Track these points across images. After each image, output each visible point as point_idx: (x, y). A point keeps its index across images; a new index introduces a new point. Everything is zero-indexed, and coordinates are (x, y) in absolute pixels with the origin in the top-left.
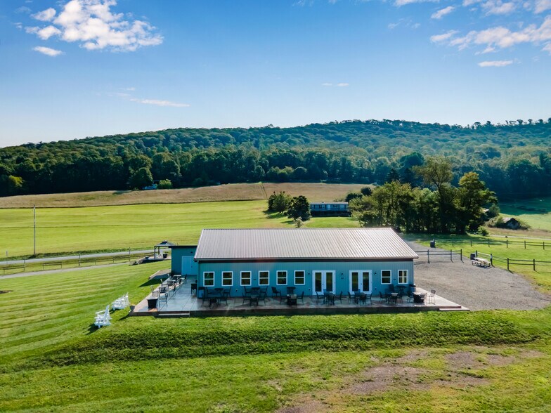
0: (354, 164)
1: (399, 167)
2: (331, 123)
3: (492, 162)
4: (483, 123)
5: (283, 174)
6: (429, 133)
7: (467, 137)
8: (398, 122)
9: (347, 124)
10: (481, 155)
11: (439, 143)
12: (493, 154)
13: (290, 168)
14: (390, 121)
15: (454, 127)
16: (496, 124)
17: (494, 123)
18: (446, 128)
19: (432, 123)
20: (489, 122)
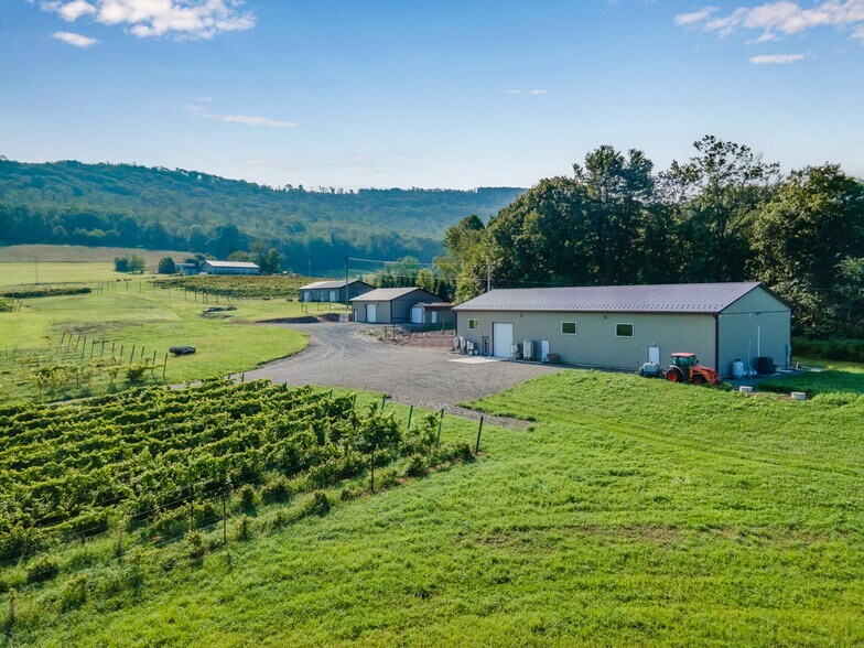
0: (168, 230)
1: (215, 237)
2: (101, 166)
3: (297, 237)
4: (296, 186)
5: (93, 237)
6: (236, 194)
7: (277, 204)
8: (196, 174)
9: (124, 167)
10: (289, 228)
11: (249, 210)
12: (300, 228)
13: (100, 231)
14: (185, 172)
15: (264, 187)
16: (308, 190)
17: (307, 189)
18: (254, 188)
19: (238, 180)
20: (301, 186)
